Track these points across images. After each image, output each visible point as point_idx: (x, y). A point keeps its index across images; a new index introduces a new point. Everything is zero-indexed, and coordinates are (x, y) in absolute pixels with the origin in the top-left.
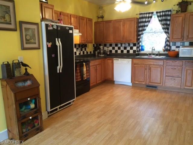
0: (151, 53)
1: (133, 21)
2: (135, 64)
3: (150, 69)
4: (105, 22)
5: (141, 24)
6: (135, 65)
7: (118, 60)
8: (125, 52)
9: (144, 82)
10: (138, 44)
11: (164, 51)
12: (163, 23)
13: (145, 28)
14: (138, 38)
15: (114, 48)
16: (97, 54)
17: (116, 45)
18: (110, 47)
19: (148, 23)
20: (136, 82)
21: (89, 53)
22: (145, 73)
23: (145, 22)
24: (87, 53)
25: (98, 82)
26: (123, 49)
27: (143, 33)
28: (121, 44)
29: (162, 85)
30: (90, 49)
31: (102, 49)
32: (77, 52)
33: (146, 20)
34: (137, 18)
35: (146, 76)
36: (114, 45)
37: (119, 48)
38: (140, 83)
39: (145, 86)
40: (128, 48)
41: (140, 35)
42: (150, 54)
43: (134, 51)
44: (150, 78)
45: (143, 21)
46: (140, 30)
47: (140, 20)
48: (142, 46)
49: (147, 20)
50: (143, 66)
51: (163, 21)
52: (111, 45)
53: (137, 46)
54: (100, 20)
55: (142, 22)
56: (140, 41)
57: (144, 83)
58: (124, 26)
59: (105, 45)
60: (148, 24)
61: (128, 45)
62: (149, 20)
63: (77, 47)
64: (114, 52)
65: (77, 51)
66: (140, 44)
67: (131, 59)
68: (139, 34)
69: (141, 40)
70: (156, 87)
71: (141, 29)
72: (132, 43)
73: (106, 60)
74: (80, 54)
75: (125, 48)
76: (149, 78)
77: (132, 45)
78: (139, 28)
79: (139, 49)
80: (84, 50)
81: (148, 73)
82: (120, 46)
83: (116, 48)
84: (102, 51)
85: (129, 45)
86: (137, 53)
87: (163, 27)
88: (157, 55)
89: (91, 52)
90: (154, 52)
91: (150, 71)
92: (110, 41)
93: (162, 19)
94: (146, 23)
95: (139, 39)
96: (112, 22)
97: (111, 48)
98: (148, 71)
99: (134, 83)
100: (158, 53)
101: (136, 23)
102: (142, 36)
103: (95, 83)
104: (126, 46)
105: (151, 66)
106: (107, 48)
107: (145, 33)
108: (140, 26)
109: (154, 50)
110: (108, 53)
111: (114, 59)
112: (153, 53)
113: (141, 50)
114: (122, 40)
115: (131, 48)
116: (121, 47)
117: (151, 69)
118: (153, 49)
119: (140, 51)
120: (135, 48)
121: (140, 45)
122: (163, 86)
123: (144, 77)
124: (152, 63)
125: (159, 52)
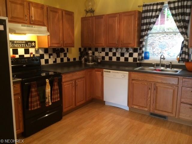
0: (159, 62)
1: (133, 16)
2: (133, 80)
3: (156, 89)
4: (94, 18)
5: (145, 21)
6: (134, 82)
7: (110, 72)
8: (122, 59)
9: (146, 107)
10: (141, 49)
11: (179, 61)
12: (178, 19)
13: (151, 26)
14: (141, 40)
15: (107, 54)
16: (83, 62)
17: (110, 50)
18: (102, 52)
19: (155, 18)
20: (135, 107)
21: (72, 60)
22: (148, 94)
23: (151, 17)
24: (68, 59)
25: (78, 104)
26: (119, 56)
27: (148, 34)
28: (117, 49)
29: (174, 115)
30: (73, 54)
31: (90, 55)
32: (49, 60)
33: (152, 14)
34: (139, 12)
35: (149, 99)
36: (107, 50)
37: (114, 54)
38: (141, 108)
39: (148, 114)
40: (127, 55)
41: (142, 37)
42: (158, 65)
43: (135, 59)
44: (156, 103)
45: (148, 15)
46: (143, 29)
47: (143, 14)
48: (146, 53)
49: (154, 14)
50: (146, 84)
51: (179, 16)
52: (103, 50)
53: (138, 52)
54: (89, 15)
55: (146, 18)
56: (143, 45)
57: (146, 109)
58: (120, 23)
59: (96, 50)
60: (156, 20)
61: (125, 50)
62: (157, 14)
63: (50, 52)
64: (107, 59)
65: (50, 58)
66: (144, 49)
67: (127, 72)
68: (142, 35)
69: (144, 43)
70: (164, 117)
71: (145, 27)
72: (132, 48)
73: (94, 70)
74: (55, 62)
75: (122, 55)
76: (154, 102)
77: (131, 51)
78: (142, 27)
79: (141, 56)
80: (62, 55)
81: (152, 94)
82: (114, 51)
83: (111, 54)
84: (90, 58)
85: (127, 50)
86: (138, 62)
87: (178, 24)
88: (168, 66)
89: (74, 59)
90: (164, 62)
91: (157, 93)
92: (102, 44)
93: (177, 12)
94: (152, 19)
95: (141, 42)
96: (104, 17)
97: (103, 54)
98: (152, 92)
99: (131, 107)
100: (170, 64)
101: (137, 19)
102: (146, 38)
103: (74, 106)
104: (123, 52)
105: (158, 85)
106: (98, 54)
107: (150, 33)
108: (144, 23)
109: (164, 59)
110: (99, 61)
111: (104, 70)
112: (161, 63)
113: (144, 58)
114: (116, 43)
115: (131, 55)
116: (117, 53)
117: (158, 90)
118: (162, 57)
119: (142, 59)
120: (135, 55)
121: (142, 51)
122: (177, 117)
123: (147, 100)
124: (160, 81)
125: (171, 62)
